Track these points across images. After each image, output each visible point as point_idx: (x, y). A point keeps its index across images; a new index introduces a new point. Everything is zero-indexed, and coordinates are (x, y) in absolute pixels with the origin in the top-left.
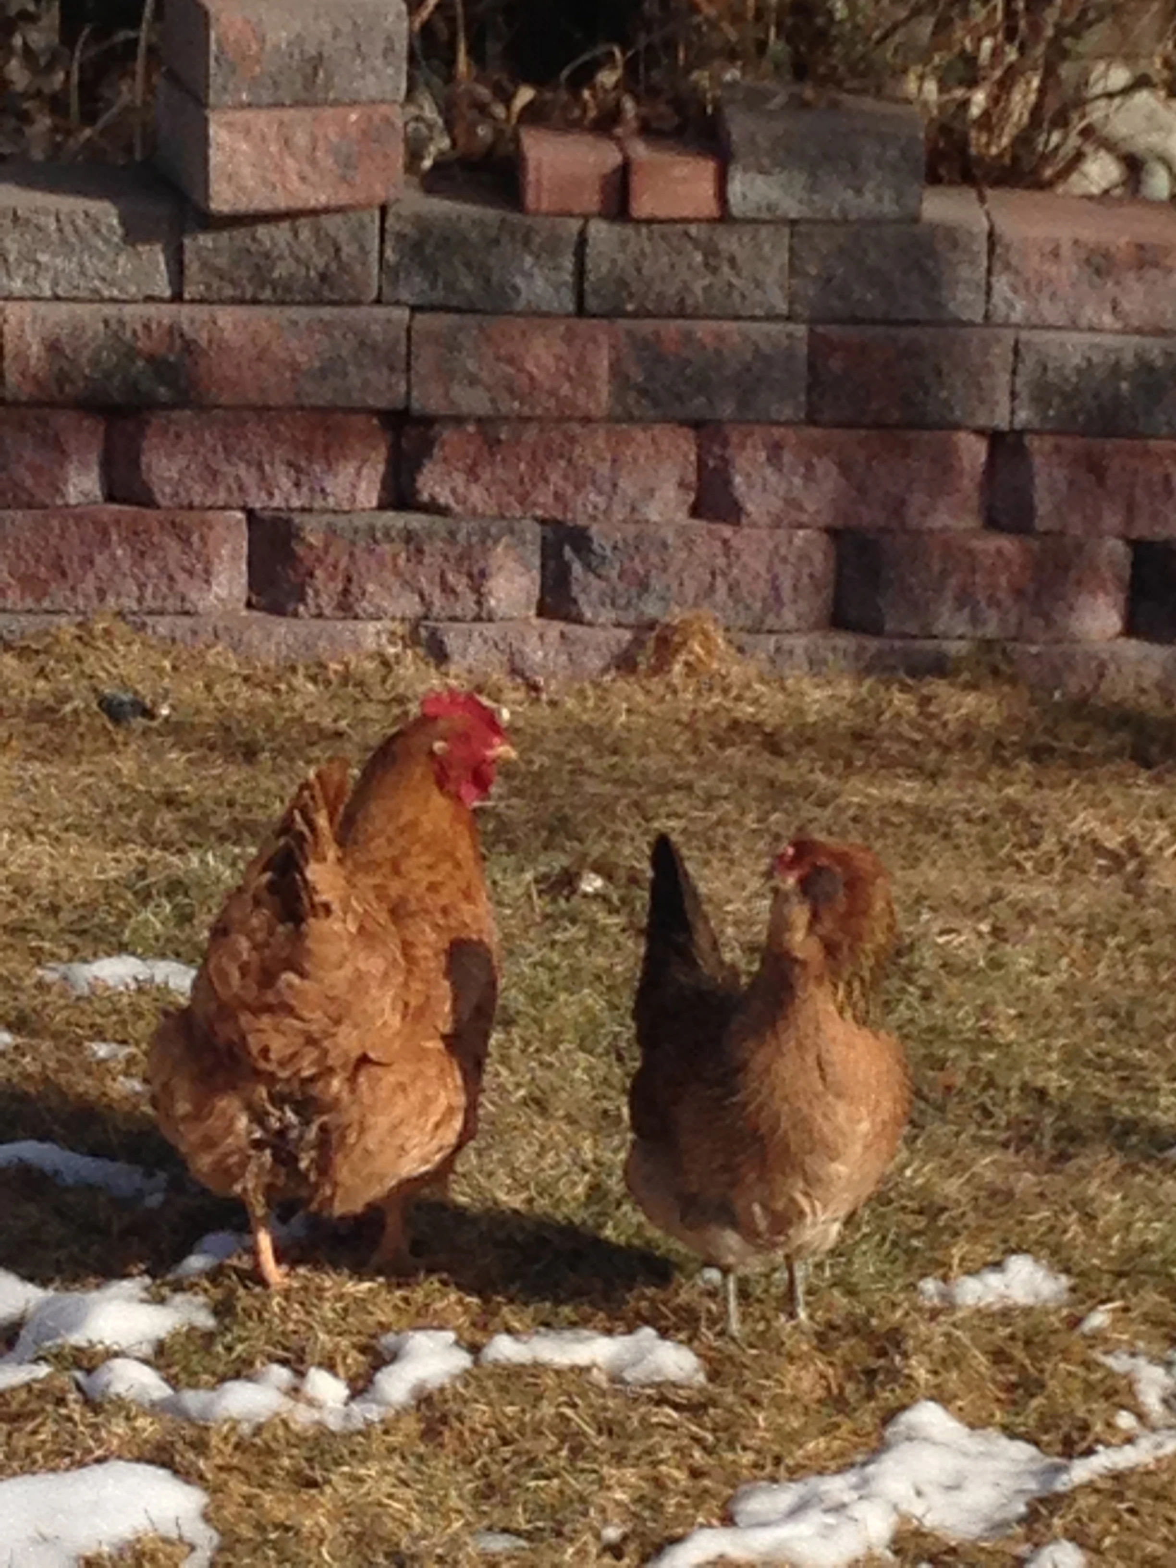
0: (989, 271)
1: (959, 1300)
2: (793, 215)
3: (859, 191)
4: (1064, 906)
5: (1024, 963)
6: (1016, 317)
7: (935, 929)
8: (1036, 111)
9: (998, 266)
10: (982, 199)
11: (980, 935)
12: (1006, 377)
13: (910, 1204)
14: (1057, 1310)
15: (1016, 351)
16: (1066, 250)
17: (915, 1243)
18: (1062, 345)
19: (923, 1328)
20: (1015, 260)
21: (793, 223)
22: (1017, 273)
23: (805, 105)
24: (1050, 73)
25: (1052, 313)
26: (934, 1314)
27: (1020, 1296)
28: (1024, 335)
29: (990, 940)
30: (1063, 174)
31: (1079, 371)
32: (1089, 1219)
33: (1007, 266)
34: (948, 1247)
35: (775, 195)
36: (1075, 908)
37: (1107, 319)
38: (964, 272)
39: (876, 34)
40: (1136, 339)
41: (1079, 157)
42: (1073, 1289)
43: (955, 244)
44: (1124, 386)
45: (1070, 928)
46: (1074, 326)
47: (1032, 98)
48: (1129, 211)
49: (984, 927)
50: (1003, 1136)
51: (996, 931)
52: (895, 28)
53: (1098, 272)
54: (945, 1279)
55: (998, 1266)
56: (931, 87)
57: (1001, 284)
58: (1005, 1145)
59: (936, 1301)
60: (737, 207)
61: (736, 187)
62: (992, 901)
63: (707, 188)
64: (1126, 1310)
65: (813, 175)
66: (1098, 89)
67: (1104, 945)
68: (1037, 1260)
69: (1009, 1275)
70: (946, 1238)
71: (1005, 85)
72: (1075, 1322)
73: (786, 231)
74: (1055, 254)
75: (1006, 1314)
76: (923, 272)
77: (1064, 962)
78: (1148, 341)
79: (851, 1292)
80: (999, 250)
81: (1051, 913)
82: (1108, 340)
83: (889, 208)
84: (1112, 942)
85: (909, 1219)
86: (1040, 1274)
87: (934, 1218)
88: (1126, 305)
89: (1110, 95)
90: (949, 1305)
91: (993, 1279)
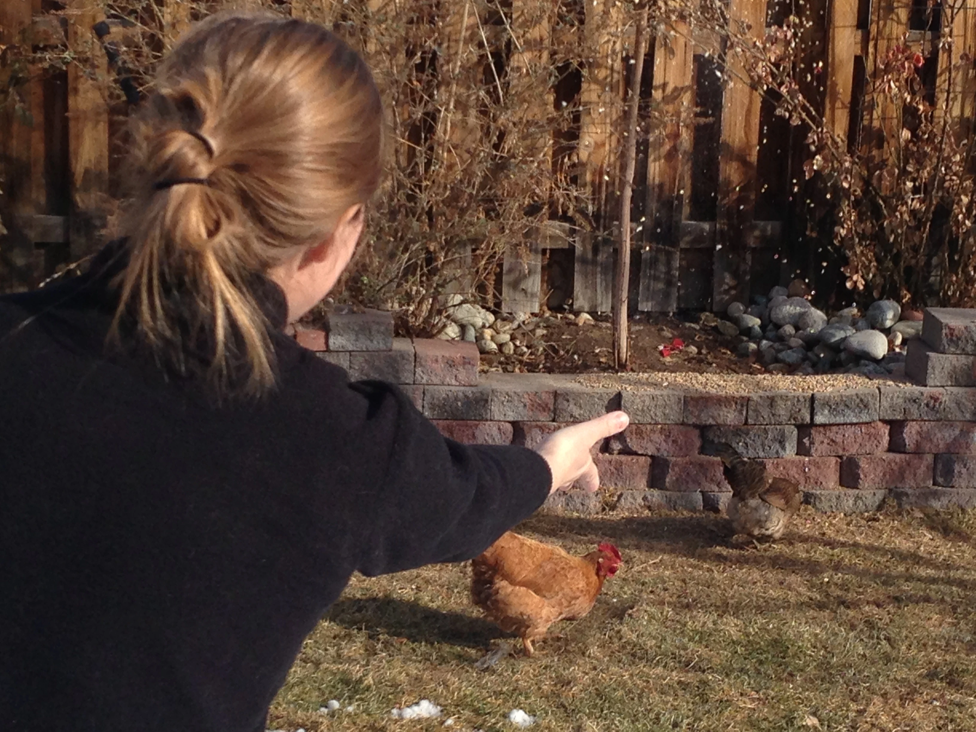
0: (415, 366)
1: (404, 716)
2: (350, 349)
3: (372, 341)
4: (440, 579)
5: (427, 598)
6: (424, 381)
7: (398, 587)
8: (430, 311)
9: (418, 364)
10: (413, 343)
11: (412, 589)
12: (421, 401)
13: (389, 684)
14: (436, 719)
15: (424, 393)
16: (440, 360)
17: (390, 697)
18: (439, 391)
19: (392, 727)
20: (423, 363)
21: (350, 352)
22: (424, 367)
23: (354, 312)
24: (435, 299)
25: (436, 380)
26: (396, 721)
27: (425, 715)
28: (426, 387)
29: (415, 591)
30: (439, 332)
31: (444, 399)
32: (447, 686)
33: (421, 365)
34: (402, 697)
35: (344, 342)
36: (444, 579)
37: (454, 382)
38: (407, 367)
39: (377, 288)
40: (462, 388)
41: (445, 326)
42: (442, 711)
43: (403, 358)
44: (459, 404)
45: (442, 586)
46: (443, 384)
47: (429, 307)
48: (461, 345)
49: (414, 587)
50: (419, 659)
51: (417, 588)
52: (384, 286)
53: (450, 366)
54: (400, 708)
55: (417, 704)
56: (396, 306)
57: (419, 370)
58: (420, 662)
59: (397, 717)
60: (332, 347)
61: (331, 341)
62: (417, 577)
63: (323, 341)
64: (459, 718)
65: (357, 335)
66: (450, 304)
67: (453, 592)
68: (430, 702)
69: (421, 707)
70: (401, 695)
71: (420, 303)
72: (442, 723)
73: (348, 354)
74: (437, 361)
75: (419, 721)
76: (393, 367)
77: (440, 598)
78: (467, 389)
79: (369, 715)
80: (418, 360)
81: (436, 581)
82: (453, 388)
83: (382, 346)
84: (456, 591)
85: (388, 688)
86: (431, 706)
87: (397, 688)
88: (460, 377)
89: (455, 306)
90: (401, 718)
91: (416, 708)
